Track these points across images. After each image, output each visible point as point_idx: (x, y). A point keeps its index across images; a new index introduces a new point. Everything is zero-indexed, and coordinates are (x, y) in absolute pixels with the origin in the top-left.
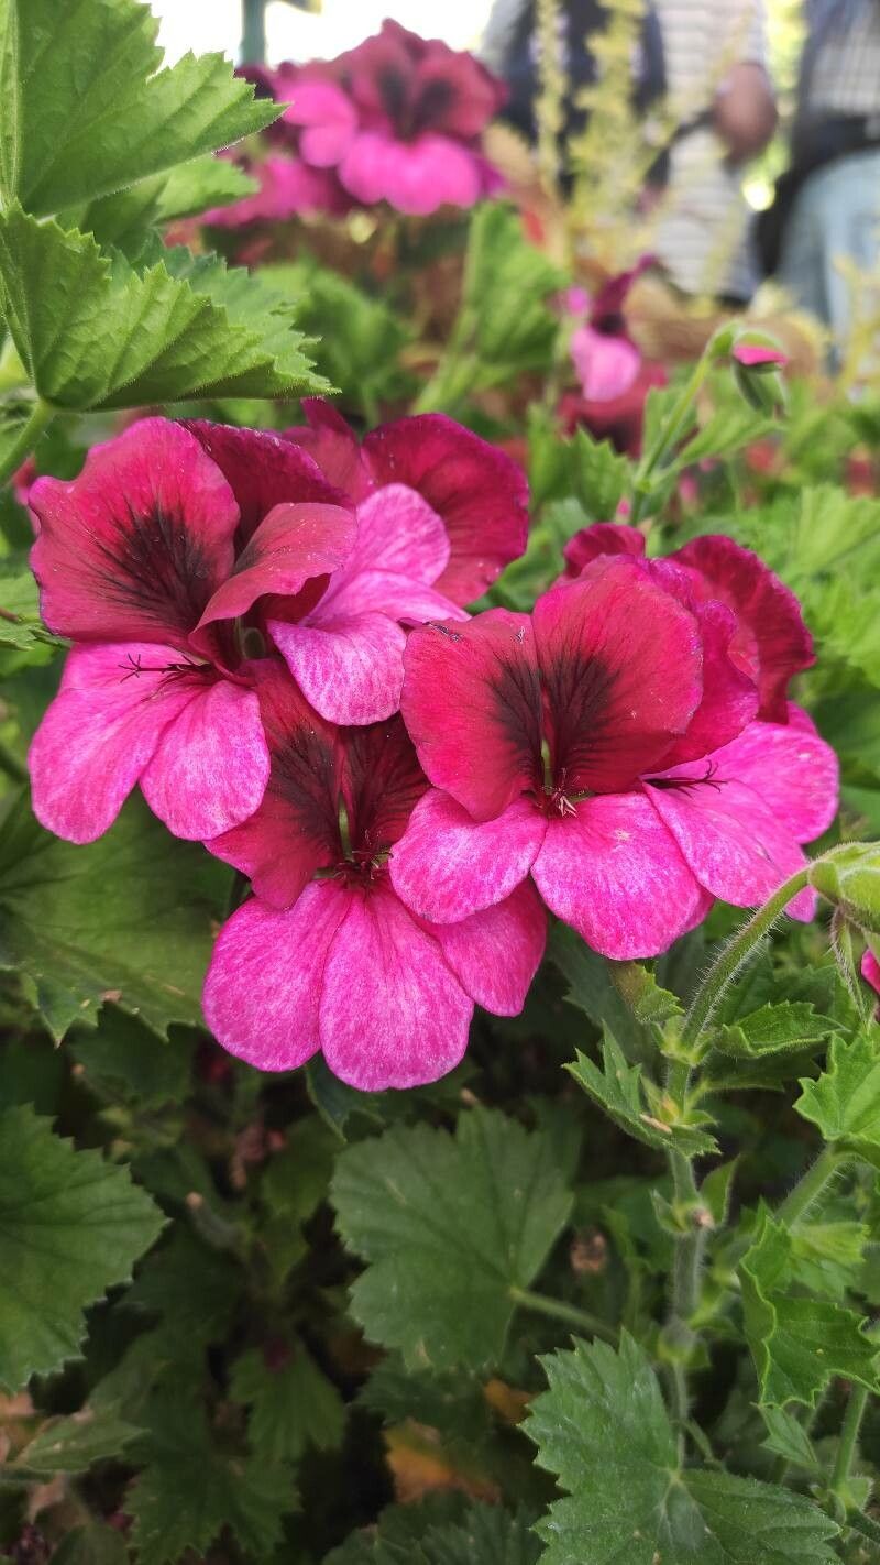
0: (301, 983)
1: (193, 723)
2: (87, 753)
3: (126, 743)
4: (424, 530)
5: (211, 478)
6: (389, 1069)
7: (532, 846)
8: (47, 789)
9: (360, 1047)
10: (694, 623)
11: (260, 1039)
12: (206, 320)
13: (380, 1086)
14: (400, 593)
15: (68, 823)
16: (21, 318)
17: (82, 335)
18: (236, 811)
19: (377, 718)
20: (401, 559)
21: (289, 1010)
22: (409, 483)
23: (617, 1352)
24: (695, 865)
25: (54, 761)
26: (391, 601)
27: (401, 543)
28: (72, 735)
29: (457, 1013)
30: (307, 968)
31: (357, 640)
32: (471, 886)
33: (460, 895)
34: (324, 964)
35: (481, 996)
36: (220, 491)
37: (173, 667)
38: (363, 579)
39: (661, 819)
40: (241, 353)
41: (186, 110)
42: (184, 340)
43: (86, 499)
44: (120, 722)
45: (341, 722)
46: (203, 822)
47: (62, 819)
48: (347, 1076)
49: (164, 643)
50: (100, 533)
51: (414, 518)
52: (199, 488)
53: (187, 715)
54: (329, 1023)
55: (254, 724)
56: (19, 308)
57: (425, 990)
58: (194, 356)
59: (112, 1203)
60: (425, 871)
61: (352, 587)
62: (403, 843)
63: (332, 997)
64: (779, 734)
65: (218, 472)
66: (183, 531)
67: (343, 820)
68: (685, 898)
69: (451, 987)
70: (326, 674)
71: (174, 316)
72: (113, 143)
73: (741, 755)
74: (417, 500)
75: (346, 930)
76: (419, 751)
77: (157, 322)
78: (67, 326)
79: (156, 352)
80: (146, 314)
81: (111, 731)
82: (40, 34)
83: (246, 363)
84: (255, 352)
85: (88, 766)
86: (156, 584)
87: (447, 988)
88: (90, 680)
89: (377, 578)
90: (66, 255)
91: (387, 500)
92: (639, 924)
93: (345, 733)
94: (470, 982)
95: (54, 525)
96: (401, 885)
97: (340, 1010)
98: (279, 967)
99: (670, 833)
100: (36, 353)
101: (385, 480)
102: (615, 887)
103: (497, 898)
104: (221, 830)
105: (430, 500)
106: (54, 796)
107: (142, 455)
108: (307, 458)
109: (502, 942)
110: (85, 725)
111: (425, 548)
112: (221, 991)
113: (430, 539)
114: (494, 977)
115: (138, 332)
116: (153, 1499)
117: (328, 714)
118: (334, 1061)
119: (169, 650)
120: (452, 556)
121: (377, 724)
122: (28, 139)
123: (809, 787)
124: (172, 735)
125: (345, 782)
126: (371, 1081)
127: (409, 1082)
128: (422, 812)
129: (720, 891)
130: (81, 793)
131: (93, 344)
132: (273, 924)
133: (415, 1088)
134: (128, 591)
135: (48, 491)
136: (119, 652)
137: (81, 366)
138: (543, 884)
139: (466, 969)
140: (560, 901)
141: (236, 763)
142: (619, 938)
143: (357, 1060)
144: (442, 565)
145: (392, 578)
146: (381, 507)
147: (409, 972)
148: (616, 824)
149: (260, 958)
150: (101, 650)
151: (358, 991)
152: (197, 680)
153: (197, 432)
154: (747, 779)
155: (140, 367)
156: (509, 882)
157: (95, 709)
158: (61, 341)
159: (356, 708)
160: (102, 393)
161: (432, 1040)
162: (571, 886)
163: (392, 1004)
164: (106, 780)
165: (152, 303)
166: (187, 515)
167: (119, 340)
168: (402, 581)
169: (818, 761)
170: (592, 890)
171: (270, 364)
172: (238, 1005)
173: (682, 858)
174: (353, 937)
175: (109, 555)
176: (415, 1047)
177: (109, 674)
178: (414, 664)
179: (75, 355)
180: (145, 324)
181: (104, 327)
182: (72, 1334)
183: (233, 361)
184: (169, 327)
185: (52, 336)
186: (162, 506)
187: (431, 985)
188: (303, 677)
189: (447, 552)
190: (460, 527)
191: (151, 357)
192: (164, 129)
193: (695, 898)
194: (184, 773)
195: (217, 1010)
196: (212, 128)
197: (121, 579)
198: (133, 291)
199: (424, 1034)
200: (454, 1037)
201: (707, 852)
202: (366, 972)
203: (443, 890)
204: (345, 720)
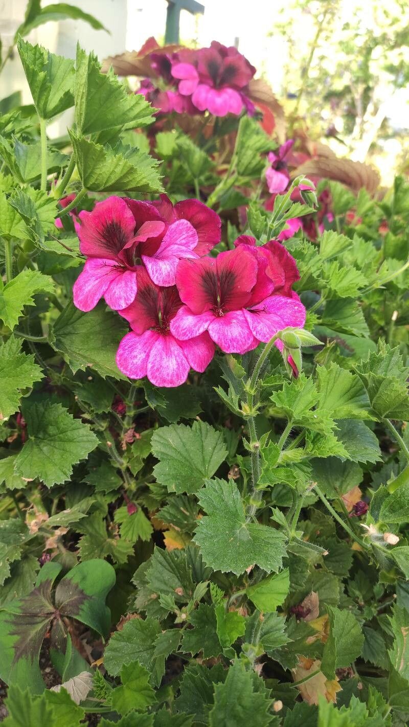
0: (143, 355)
1: (119, 280)
2: (90, 288)
3: (100, 285)
4: (191, 233)
5: (129, 214)
6: (164, 381)
7: (208, 322)
8: (77, 296)
9: (157, 374)
10: (257, 263)
11: (131, 369)
12: (131, 171)
13: (161, 386)
14: (182, 251)
15: (83, 306)
16: (81, 165)
17: (98, 171)
18: (127, 302)
19: (170, 285)
20: (184, 241)
21: (139, 362)
22: (187, 219)
23: (228, 482)
24: (253, 330)
25: (81, 289)
26: (179, 253)
27: (184, 236)
28: (86, 282)
29: (185, 369)
30: (145, 352)
31: (166, 262)
32: (191, 331)
33: (188, 333)
34: (150, 351)
35: (192, 365)
36: (131, 218)
37: (115, 266)
38: (172, 246)
39: (245, 317)
40: (141, 180)
41: (131, 109)
42: (125, 176)
43: (95, 217)
44: (99, 280)
45: (160, 285)
46: (119, 305)
47: (81, 305)
48: (153, 381)
49: (113, 259)
50: (98, 227)
51: (188, 229)
52: (125, 217)
53: (117, 279)
54: (150, 366)
55: (134, 280)
56: (81, 162)
57: (177, 361)
58: (128, 180)
59: (83, 436)
60: (179, 326)
61: (169, 248)
62: (174, 319)
63: (151, 359)
64: (289, 301)
65: (131, 212)
66: (120, 228)
67: (160, 315)
68: (249, 339)
69: (185, 361)
70: (156, 271)
71: (123, 169)
72: (110, 117)
73: (278, 306)
74: (189, 224)
75: (157, 343)
76: (180, 293)
77: (118, 170)
78: (94, 169)
79: (118, 178)
80: (116, 167)
81: (97, 282)
82: (92, 90)
83: (142, 183)
84: (144, 180)
85: (90, 291)
86: (112, 242)
87: (183, 362)
88: (92, 268)
89: (176, 246)
90: (95, 150)
91: (180, 224)
92: (235, 344)
93: (162, 289)
94: (190, 360)
95: (85, 224)
96: (173, 331)
97: (152, 363)
98: (138, 350)
99: (246, 321)
100: (84, 175)
101: (180, 218)
102: (229, 334)
103: (198, 334)
104: (124, 307)
105: (193, 224)
106: (80, 298)
107: (110, 206)
108: (156, 210)
109: (200, 350)
110: (90, 280)
111: (191, 239)
112: (121, 355)
113: (193, 236)
114: (197, 361)
115: (113, 172)
116: (86, 544)
117: (156, 283)
118: (150, 377)
119: (114, 262)
120: (199, 241)
121: (170, 287)
122: (86, 114)
123: (297, 317)
124: (114, 283)
125: (161, 303)
126: (159, 384)
127: (169, 386)
128: (180, 311)
129: (259, 337)
130: (87, 298)
131: (101, 174)
132: (137, 339)
133: (171, 388)
134: (104, 244)
135: (84, 215)
136: (100, 261)
137: (97, 180)
138: (210, 332)
139: (189, 357)
140: (214, 336)
141: (128, 289)
142: (229, 347)
143: (156, 378)
144: (196, 244)
145: (181, 247)
146: (178, 225)
147: (173, 356)
148: (233, 318)
149: (132, 348)
150: (95, 260)
151: (158, 359)
152: (121, 270)
153: (126, 201)
154: (279, 314)
155: (113, 182)
156: (202, 330)
157: (93, 276)
158: (92, 172)
159: (164, 282)
160: (102, 188)
161: (177, 375)
162: (218, 333)
163: (167, 364)
164: (95, 294)
165: (117, 165)
166: (122, 224)
167: (108, 173)
168: (184, 248)
169: (300, 309)
170: (223, 334)
171: (148, 184)
172: (125, 360)
173: (248, 328)
174: (158, 346)
175: (99, 233)
176: (172, 376)
177: (97, 267)
178: (180, 269)
179: (95, 176)
180: (116, 170)
181: (104, 170)
182: (68, 472)
183: (138, 182)
184: (122, 171)
185: (89, 171)
186: (115, 221)
187: (179, 360)
188: (150, 271)
189: (197, 240)
190: (202, 233)
191: (116, 179)
192: (124, 114)
193: (252, 339)
194: (115, 292)
195: (120, 361)
196: (138, 114)
197: (102, 240)
198: (112, 161)
199: (175, 373)
200: (183, 375)
201: (256, 327)
202: (161, 354)
203: (184, 331)
204: (161, 284)
